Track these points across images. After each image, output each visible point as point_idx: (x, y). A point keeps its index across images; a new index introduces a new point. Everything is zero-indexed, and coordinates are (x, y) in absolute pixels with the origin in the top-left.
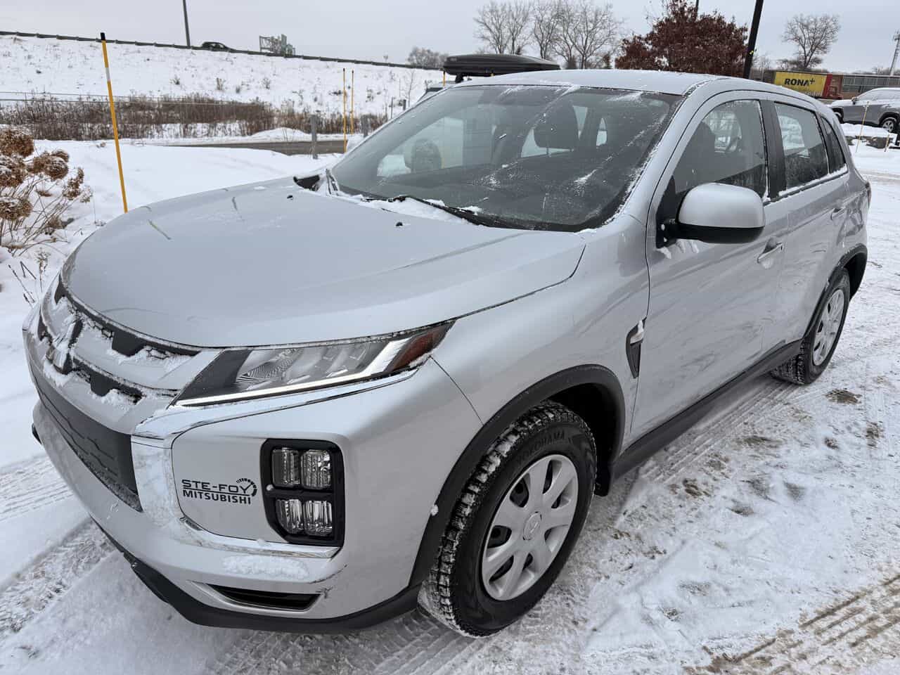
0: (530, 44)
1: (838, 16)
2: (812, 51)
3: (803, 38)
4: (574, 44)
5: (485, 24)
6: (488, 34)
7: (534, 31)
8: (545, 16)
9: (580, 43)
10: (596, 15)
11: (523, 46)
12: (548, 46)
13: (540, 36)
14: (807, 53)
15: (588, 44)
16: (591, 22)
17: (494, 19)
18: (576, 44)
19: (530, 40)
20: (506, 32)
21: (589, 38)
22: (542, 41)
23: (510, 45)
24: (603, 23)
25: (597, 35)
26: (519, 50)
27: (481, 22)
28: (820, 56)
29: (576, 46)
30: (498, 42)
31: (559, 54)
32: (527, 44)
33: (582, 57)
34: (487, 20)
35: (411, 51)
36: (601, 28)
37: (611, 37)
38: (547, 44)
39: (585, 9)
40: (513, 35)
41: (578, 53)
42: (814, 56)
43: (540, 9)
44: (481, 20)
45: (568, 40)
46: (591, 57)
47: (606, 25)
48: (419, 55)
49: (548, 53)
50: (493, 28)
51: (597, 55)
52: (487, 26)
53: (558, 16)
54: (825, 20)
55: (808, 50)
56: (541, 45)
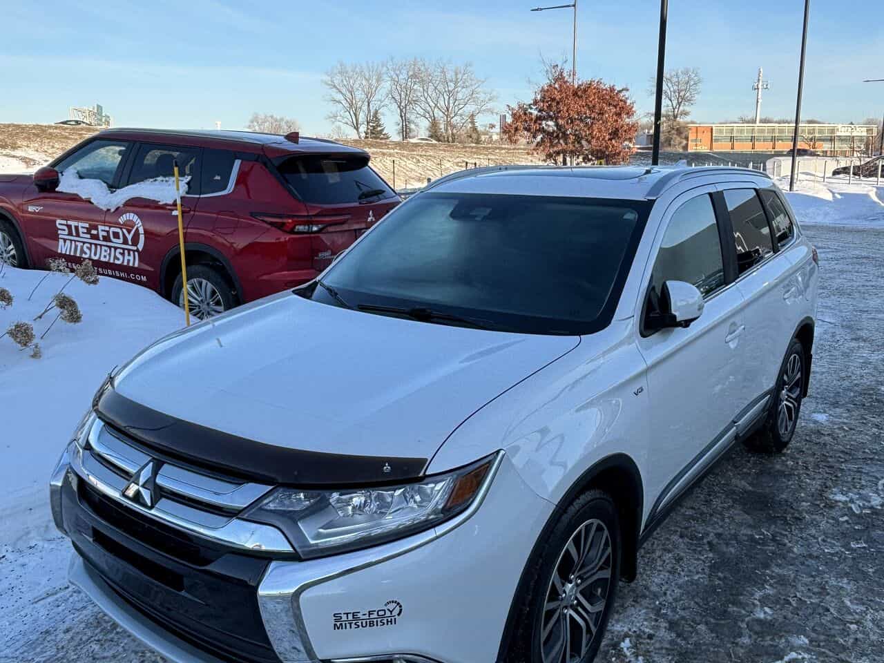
0: (386, 105)
1: (699, 69)
2: (679, 104)
3: (668, 91)
4: (436, 105)
5: (335, 86)
6: (339, 97)
7: (391, 92)
8: (401, 77)
9: (442, 103)
10: (456, 74)
11: (379, 109)
12: (408, 108)
13: (398, 98)
14: (674, 105)
15: (451, 105)
16: (451, 81)
17: (344, 81)
18: (438, 105)
19: (387, 102)
20: (359, 95)
21: (451, 98)
22: (401, 103)
23: (365, 108)
24: (464, 83)
25: (460, 96)
26: (376, 112)
27: (329, 85)
28: (687, 109)
29: (438, 107)
30: (351, 105)
31: (422, 116)
32: (383, 106)
33: (445, 118)
34: (336, 82)
35: (250, 117)
36: (463, 87)
37: (474, 96)
38: (406, 105)
39: (443, 69)
40: (367, 97)
41: (441, 114)
42: (681, 108)
43: (394, 70)
44: (330, 83)
45: (429, 100)
46: (455, 118)
47: (467, 84)
48: (260, 121)
49: (408, 115)
50: (344, 90)
51: (461, 115)
52: (338, 89)
53: (414, 76)
54: (686, 72)
55: (675, 103)
56: (399, 107)
